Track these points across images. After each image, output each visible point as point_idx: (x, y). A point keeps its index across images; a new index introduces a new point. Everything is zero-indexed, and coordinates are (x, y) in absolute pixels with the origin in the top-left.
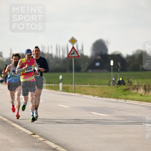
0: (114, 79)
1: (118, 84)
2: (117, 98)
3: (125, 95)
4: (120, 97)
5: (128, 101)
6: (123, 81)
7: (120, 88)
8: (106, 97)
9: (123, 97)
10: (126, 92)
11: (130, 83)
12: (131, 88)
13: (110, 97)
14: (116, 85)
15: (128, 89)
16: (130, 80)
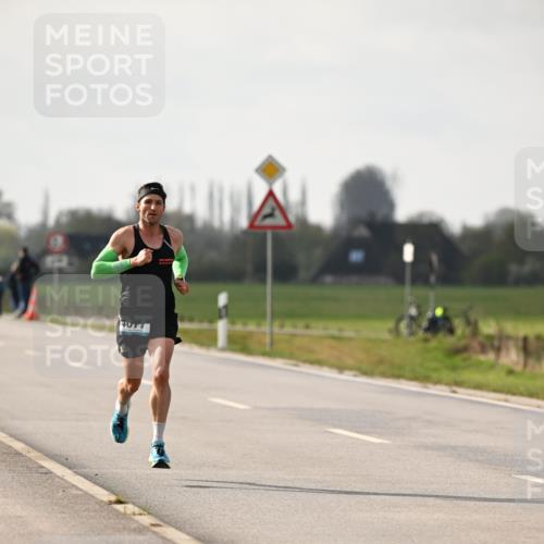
0: (413, 311)
1: (427, 330)
2: (424, 379)
3: (454, 368)
4: (435, 375)
5: (463, 393)
6: (445, 318)
7: (434, 343)
8: (384, 375)
9: (446, 375)
10: (458, 360)
11: (473, 325)
12: (475, 344)
13: (398, 377)
14: (421, 334)
15: (465, 349)
16: (472, 317)
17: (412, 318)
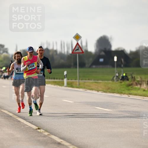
0: (117, 75)
1: (121, 80)
2: (121, 93)
3: (129, 90)
4: (124, 92)
5: (131, 96)
6: (126, 76)
7: (123, 83)
8: (110, 92)
9: (127, 92)
10: (130, 87)
11: (134, 79)
12: (134, 83)
13: (114, 93)
14: (120, 81)
15: (132, 84)
16: (133, 76)
17: (117, 76)
